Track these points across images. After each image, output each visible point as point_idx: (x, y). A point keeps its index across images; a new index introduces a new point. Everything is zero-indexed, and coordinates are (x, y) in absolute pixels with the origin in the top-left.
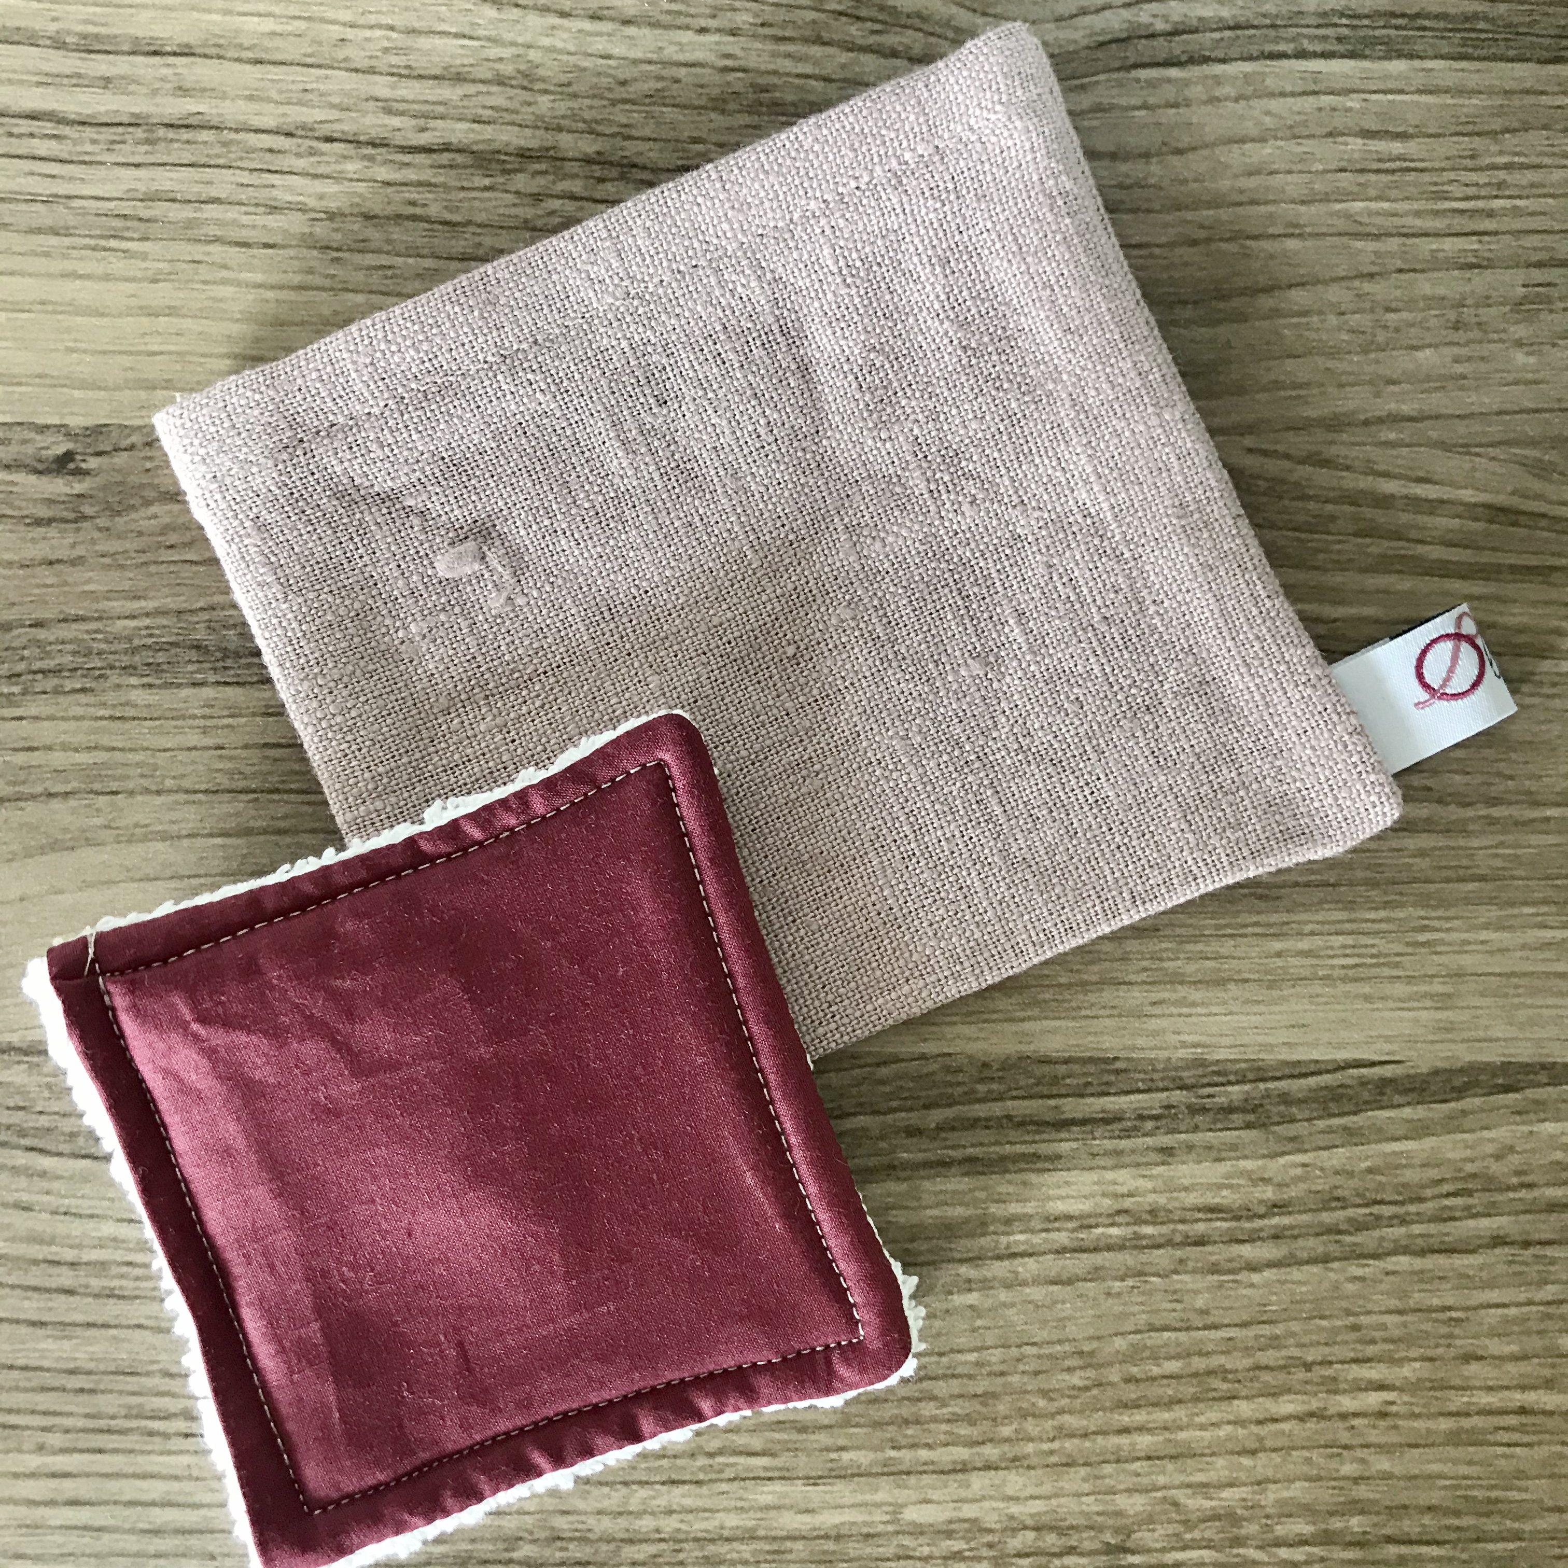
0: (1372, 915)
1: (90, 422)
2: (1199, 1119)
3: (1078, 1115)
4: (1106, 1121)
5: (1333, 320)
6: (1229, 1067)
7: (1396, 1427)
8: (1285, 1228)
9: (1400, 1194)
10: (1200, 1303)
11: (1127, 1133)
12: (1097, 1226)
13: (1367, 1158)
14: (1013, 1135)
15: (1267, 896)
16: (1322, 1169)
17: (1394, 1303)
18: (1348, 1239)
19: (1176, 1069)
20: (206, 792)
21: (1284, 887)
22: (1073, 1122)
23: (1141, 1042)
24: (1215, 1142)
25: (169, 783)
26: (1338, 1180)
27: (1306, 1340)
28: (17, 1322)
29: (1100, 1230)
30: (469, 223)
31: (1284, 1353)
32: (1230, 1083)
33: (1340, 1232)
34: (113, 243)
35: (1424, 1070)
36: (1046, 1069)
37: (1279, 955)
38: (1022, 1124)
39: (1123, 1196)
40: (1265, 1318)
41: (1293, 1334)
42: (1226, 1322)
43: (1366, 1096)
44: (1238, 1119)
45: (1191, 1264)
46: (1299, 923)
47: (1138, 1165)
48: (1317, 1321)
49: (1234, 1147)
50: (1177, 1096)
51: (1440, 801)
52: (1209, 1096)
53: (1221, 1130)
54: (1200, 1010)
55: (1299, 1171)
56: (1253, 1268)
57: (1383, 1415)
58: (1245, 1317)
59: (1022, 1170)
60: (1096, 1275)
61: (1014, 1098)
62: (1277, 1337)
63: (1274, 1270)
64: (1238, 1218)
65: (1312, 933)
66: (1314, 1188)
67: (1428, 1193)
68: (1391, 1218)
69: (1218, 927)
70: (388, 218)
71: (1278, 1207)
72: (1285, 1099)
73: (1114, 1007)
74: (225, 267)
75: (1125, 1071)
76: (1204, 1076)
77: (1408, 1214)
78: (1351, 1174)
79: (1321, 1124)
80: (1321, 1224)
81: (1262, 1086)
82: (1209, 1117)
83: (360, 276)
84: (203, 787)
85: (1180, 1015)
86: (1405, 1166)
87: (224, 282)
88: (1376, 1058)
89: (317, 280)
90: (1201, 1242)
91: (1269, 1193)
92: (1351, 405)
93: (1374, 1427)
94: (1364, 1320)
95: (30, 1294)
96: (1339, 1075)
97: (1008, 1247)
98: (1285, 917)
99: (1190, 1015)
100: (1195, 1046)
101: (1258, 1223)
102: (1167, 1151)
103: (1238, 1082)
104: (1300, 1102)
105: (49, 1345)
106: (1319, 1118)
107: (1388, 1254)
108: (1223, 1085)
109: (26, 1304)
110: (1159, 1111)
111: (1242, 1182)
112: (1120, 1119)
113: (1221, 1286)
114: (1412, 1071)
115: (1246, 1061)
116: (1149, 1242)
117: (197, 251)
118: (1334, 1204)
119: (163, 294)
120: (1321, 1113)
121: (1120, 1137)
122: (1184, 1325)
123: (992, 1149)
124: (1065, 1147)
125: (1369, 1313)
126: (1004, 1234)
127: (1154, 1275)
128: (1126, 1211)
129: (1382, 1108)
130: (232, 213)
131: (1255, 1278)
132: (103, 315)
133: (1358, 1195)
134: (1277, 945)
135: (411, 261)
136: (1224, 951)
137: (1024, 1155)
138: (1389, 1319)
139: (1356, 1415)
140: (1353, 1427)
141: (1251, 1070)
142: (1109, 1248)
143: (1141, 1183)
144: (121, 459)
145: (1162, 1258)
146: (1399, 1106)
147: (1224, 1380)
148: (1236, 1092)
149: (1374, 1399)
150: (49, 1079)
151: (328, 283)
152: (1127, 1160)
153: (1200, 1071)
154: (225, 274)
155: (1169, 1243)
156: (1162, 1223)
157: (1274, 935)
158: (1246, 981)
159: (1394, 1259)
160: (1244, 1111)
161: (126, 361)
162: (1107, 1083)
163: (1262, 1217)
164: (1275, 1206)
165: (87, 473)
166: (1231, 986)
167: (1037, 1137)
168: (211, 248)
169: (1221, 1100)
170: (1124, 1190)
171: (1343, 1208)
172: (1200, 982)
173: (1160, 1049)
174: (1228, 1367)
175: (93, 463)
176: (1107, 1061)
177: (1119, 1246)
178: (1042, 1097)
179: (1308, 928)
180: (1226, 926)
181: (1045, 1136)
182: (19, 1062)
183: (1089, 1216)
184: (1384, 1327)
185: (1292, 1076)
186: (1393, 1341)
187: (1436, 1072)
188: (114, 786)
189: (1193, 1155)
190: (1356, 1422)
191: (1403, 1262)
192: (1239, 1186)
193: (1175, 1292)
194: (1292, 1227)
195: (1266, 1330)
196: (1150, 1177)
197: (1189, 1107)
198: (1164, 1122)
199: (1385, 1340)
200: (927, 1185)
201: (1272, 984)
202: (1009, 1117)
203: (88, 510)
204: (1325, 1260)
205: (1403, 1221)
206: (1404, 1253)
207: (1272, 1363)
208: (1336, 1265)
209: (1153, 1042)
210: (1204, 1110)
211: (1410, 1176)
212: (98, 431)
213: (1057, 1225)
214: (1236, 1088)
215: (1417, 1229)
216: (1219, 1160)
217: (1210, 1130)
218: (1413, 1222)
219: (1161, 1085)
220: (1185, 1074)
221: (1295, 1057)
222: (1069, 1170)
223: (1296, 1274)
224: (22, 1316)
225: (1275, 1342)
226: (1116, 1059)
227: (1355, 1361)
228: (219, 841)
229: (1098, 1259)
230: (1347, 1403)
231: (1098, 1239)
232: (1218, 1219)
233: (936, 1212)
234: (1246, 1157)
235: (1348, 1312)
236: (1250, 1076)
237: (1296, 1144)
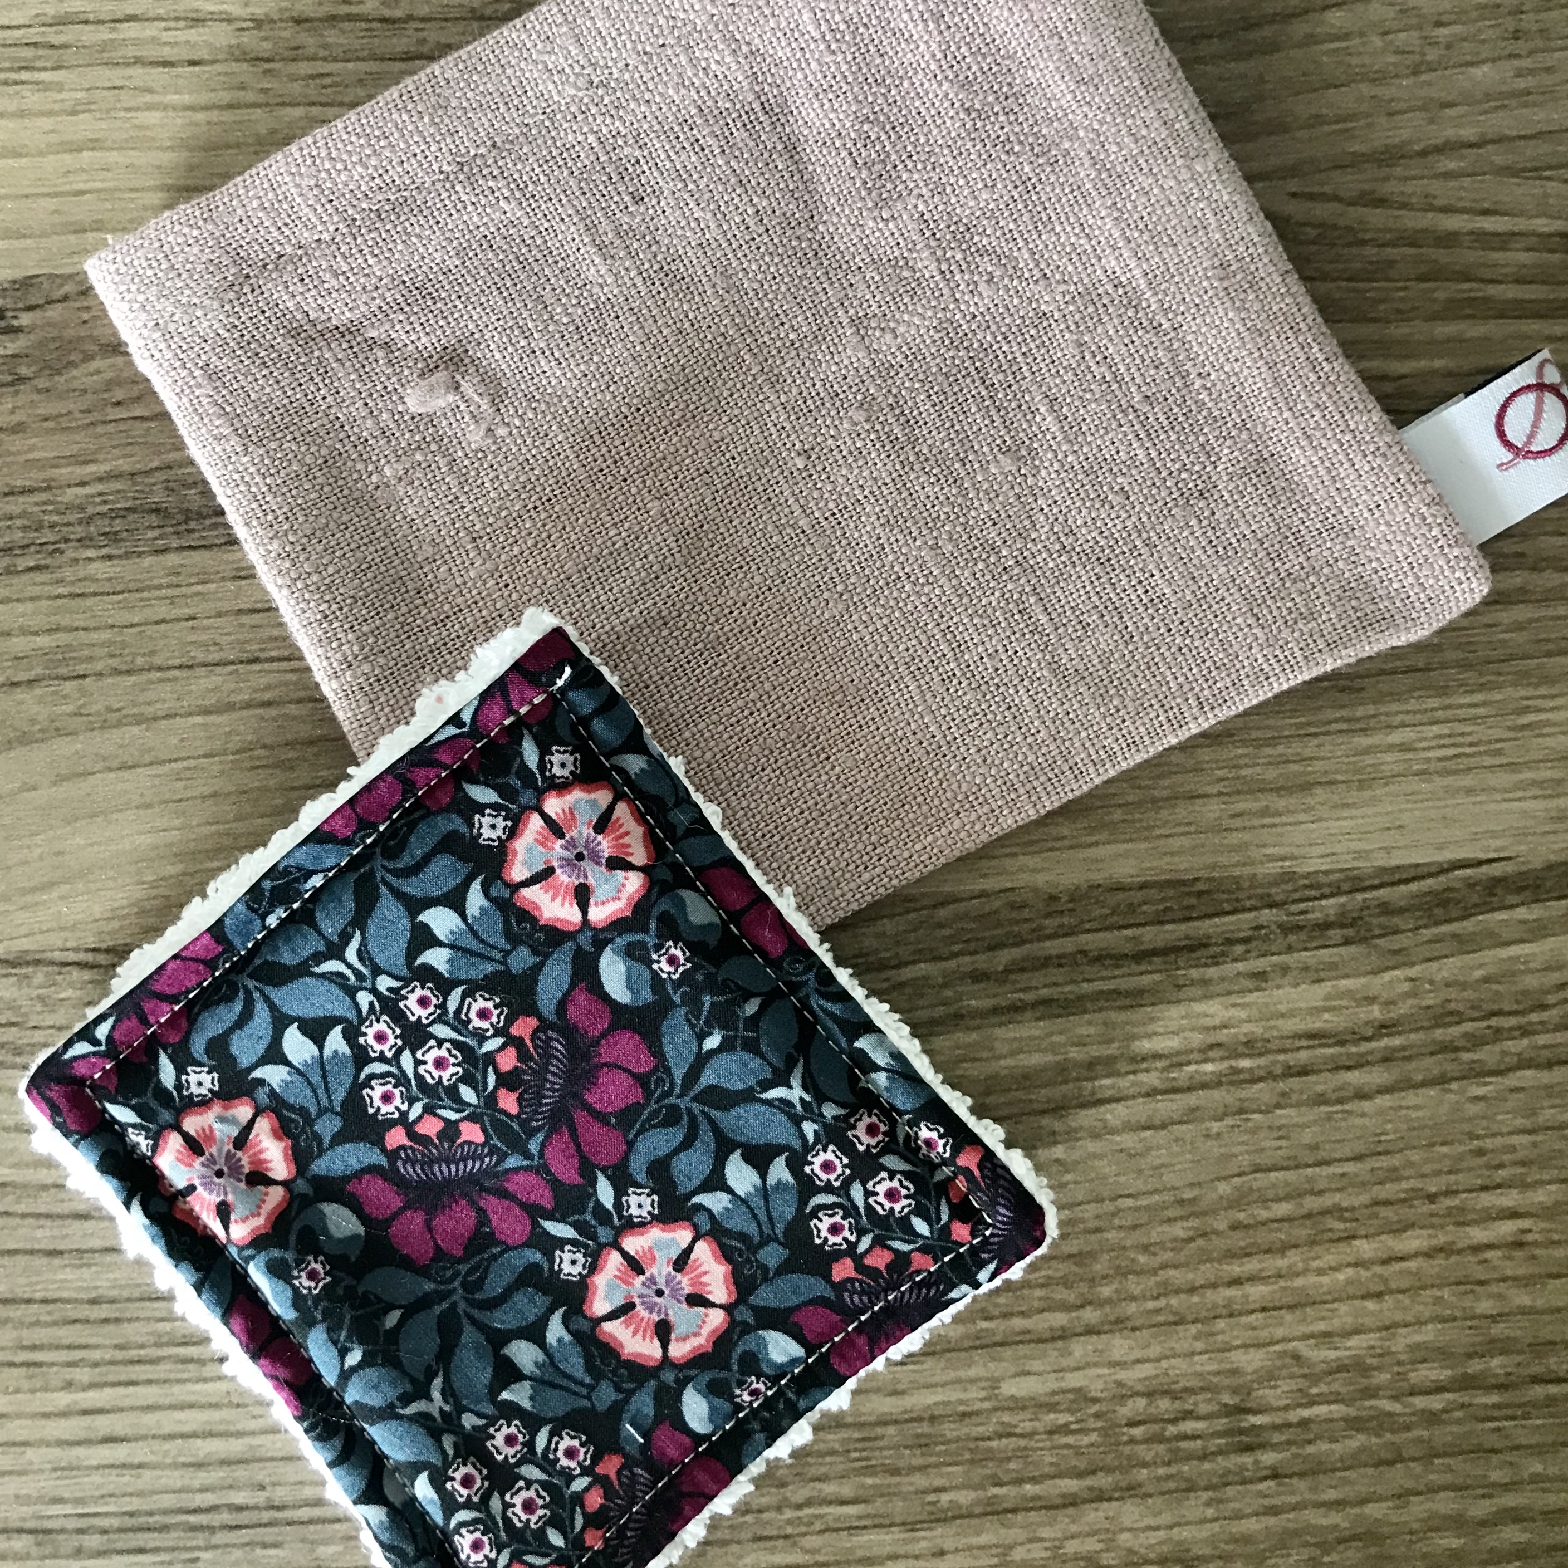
0: (1467, 700)
1: (19, 274)
2: (1292, 938)
3: (1160, 944)
4: (1191, 949)
5: (1377, 42)
6: (1322, 879)
7: (1534, 1257)
8: (1395, 1050)
9: (1518, 1002)
10: (1307, 1136)
11: (1215, 961)
12: (1189, 1063)
13: (1481, 966)
14: (1090, 971)
15: (1350, 688)
16: (1431, 982)
17: (1520, 1122)
18: (1466, 1056)
19: (1261, 886)
20: (180, 667)
21: (1367, 676)
22: (1154, 953)
23: (1223, 860)
24: (1311, 962)
25: (140, 661)
26: (1452, 993)
27: (1427, 1169)
28: (31, 1252)
29: (1192, 1068)
30: (410, 18)
31: (1405, 1185)
32: (1323, 897)
33: (1456, 1049)
34: (24, 75)
35: (1538, 864)
36: (1121, 896)
37: (1367, 751)
38: (1099, 959)
39: (1215, 1028)
40: (1379, 1149)
41: (1412, 1164)
42: (1337, 1156)
43: (1475, 899)
44: (1336, 934)
45: (1295, 1097)
46: (1387, 714)
47: (1229, 993)
48: (1438, 1149)
49: (1333, 966)
50: (1266, 915)
51: (1534, 569)
52: (1302, 912)
53: (1317, 948)
54: (1284, 819)
55: (1406, 986)
56: (1362, 1095)
57: (1519, 1245)
58: (1359, 1147)
59: (1101, 1010)
60: (1190, 1117)
61: (1088, 931)
62: (1395, 1169)
63: (1388, 1097)
64: (1342, 1043)
65: (1403, 725)
66: (1424, 1004)
67: (1551, 999)
68: (1511, 1029)
69: (1300, 726)
70: (320, 20)
71: (1386, 1028)
72: (1386, 909)
73: (1189, 824)
74: (150, 91)
75: (1207, 892)
76: (1296, 891)
77: (1531, 1023)
78: (1464, 986)
79: (1427, 933)
80: (1434, 1042)
81: (1359, 897)
82: (1303, 936)
83: (296, 88)
84: (177, 662)
85: (1263, 826)
86: (1523, 972)
87: (150, 107)
88: (1483, 856)
89: (250, 97)
90: (1304, 1071)
91: (1376, 1012)
92: (1405, 134)
93: (1510, 1258)
94: (1489, 1143)
95: (42, 1222)
96: (1442, 878)
97: (1093, 1093)
98: (1371, 710)
99: (1274, 825)
100: (1283, 859)
101: (1365, 1047)
102: (1261, 976)
103: (1332, 895)
104: (1401, 911)
105: (68, 1274)
106: (1426, 927)
107: (1510, 1070)
108: (1316, 899)
109: (39, 1233)
110: (1250, 933)
111: (1344, 1003)
112: (1206, 946)
113: (1329, 1117)
114: (1524, 868)
115: (1341, 870)
116: (1247, 1076)
117: (116, 76)
118: (1447, 1020)
119: (84, 126)
120: (1425, 921)
121: (1206, 965)
122: (1291, 1163)
123: (1067, 988)
124: (1146, 980)
125: (1494, 1135)
126: (1087, 1079)
127: (1254, 1112)
128: (1219, 1045)
129: (1493, 910)
130: (150, 30)
131: (1366, 1106)
132: (20, 155)
133: (1472, 1008)
134: (1365, 741)
135: (350, 66)
136: (1308, 753)
137: (1102, 992)
138: (1516, 1140)
139: (1490, 1247)
140: (1486, 1261)
141: (1348, 879)
142: (1204, 1086)
143: (1233, 1012)
144: (54, 313)
145: (1261, 1092)
146: (1512, 907)
147: (1342, 1219)
148: (1331, 905)
149: (1507, 1228)
150: (40, 991)
151: (261, 98)
152: (1218, 989)
153: (1289, 887)
154: (148, 98)
155: (1270, 1076)
156: (1261, 1055)
157: (1361, 730)
158: (1331, 783)
159: (1519, 1074)
160: (1343, 926)
161: (50, 203)
162: (1187, 908)
163: (1368, 1039)
164: (1383, 1026)
165: (18, 330)
166: (1318, 790)
167: (1116, 973)
168: (130, 71)
169: (1316, 915)
170: (1217, 1022)
171: (1458, 1023)
172: (1282, 788)
173: (1244, 865)
174: (1345, 1204)
175: (25, 319)
176: (1183, 883)
177: (1216, 1083)
178: (1120, 928)
179: (1398, 719)
180: (1309, 724)
181: (1125, 970)
182: (6, 976)
183: (1178, 1053)
184: (1513, 1149)
185: (1393, 884)
186: (1523, 1163)
187: (1550, 867)
188: (81, 669)
189: (1288, 979)
190: (1489, 1255)
191: (1528, 1077)
192: (1342, 1008)
193: (1279, 1128)
194: (1404, 1048)
195: (1384, 1162)
196: (1244, 1006)
197: (1280, 926)
198: (1254, 943)
199: (1515, 1163)
200: (999, 1032)
201: (1362, 785)
202: (1084, 953)
203: (24, 371)
204: (1442, 1080)
205: (1525, 1031)
206: (1529, 1067)
207: (1392, 1197)
208: (1454, 1086)
209: (1236, 858)
210: (1299, 928)
211: (1531, 982)
212: (27, 283)
213: (1144, 1065)
214: (1332, 901)
215: (1542, 1039)
216: (1319, 981)
217: (1306, 949)
218: (1535, 1033)
219: (1248, 904)
220: (1273, 891)
221: (1394, 862)
222: (1153, 1004)
223: (1411, 1098)
224: (37, 1247)
225: (1393, 1175)
226: (1197, 879)
227: (1484, 1188)
228: (199, 719)
229: (1192, 1099)
230: (1478, 1235)
231: (1192, 1078)
232: (1321, 1046)
233: (1010, 1062)
234: (1347, 976)
235: (1473, 1136)
236: (1346, 887)
237: (1400, 958)
